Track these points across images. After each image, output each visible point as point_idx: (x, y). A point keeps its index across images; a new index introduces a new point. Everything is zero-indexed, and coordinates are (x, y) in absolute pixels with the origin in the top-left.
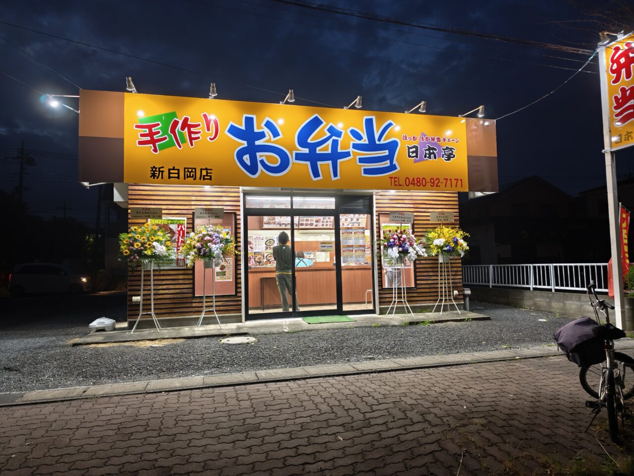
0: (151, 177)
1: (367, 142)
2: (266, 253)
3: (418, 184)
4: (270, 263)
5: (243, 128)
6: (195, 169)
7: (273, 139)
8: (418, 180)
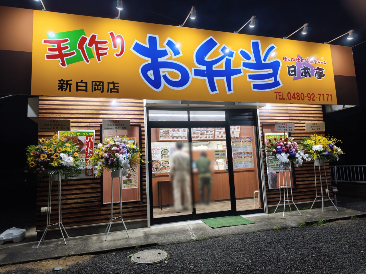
0: (59, 89)
1: (255, 62)
2: (162, 160)
3: (298, 98)
4: (165, 169)
5: (147, 46)
6: (103, 82)
7: (174, 57)
8: (298, 94)
